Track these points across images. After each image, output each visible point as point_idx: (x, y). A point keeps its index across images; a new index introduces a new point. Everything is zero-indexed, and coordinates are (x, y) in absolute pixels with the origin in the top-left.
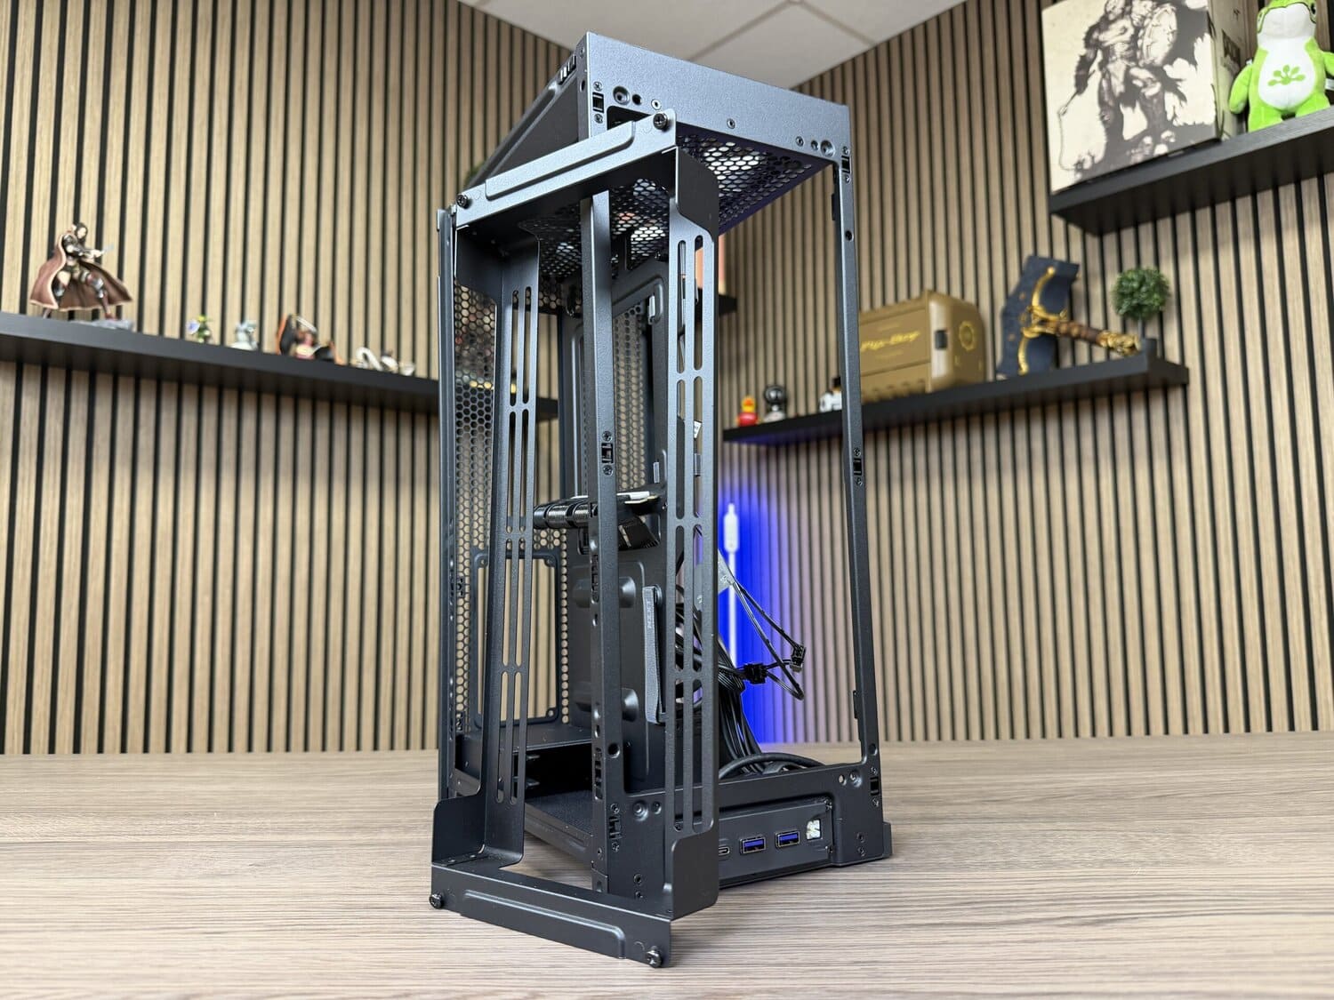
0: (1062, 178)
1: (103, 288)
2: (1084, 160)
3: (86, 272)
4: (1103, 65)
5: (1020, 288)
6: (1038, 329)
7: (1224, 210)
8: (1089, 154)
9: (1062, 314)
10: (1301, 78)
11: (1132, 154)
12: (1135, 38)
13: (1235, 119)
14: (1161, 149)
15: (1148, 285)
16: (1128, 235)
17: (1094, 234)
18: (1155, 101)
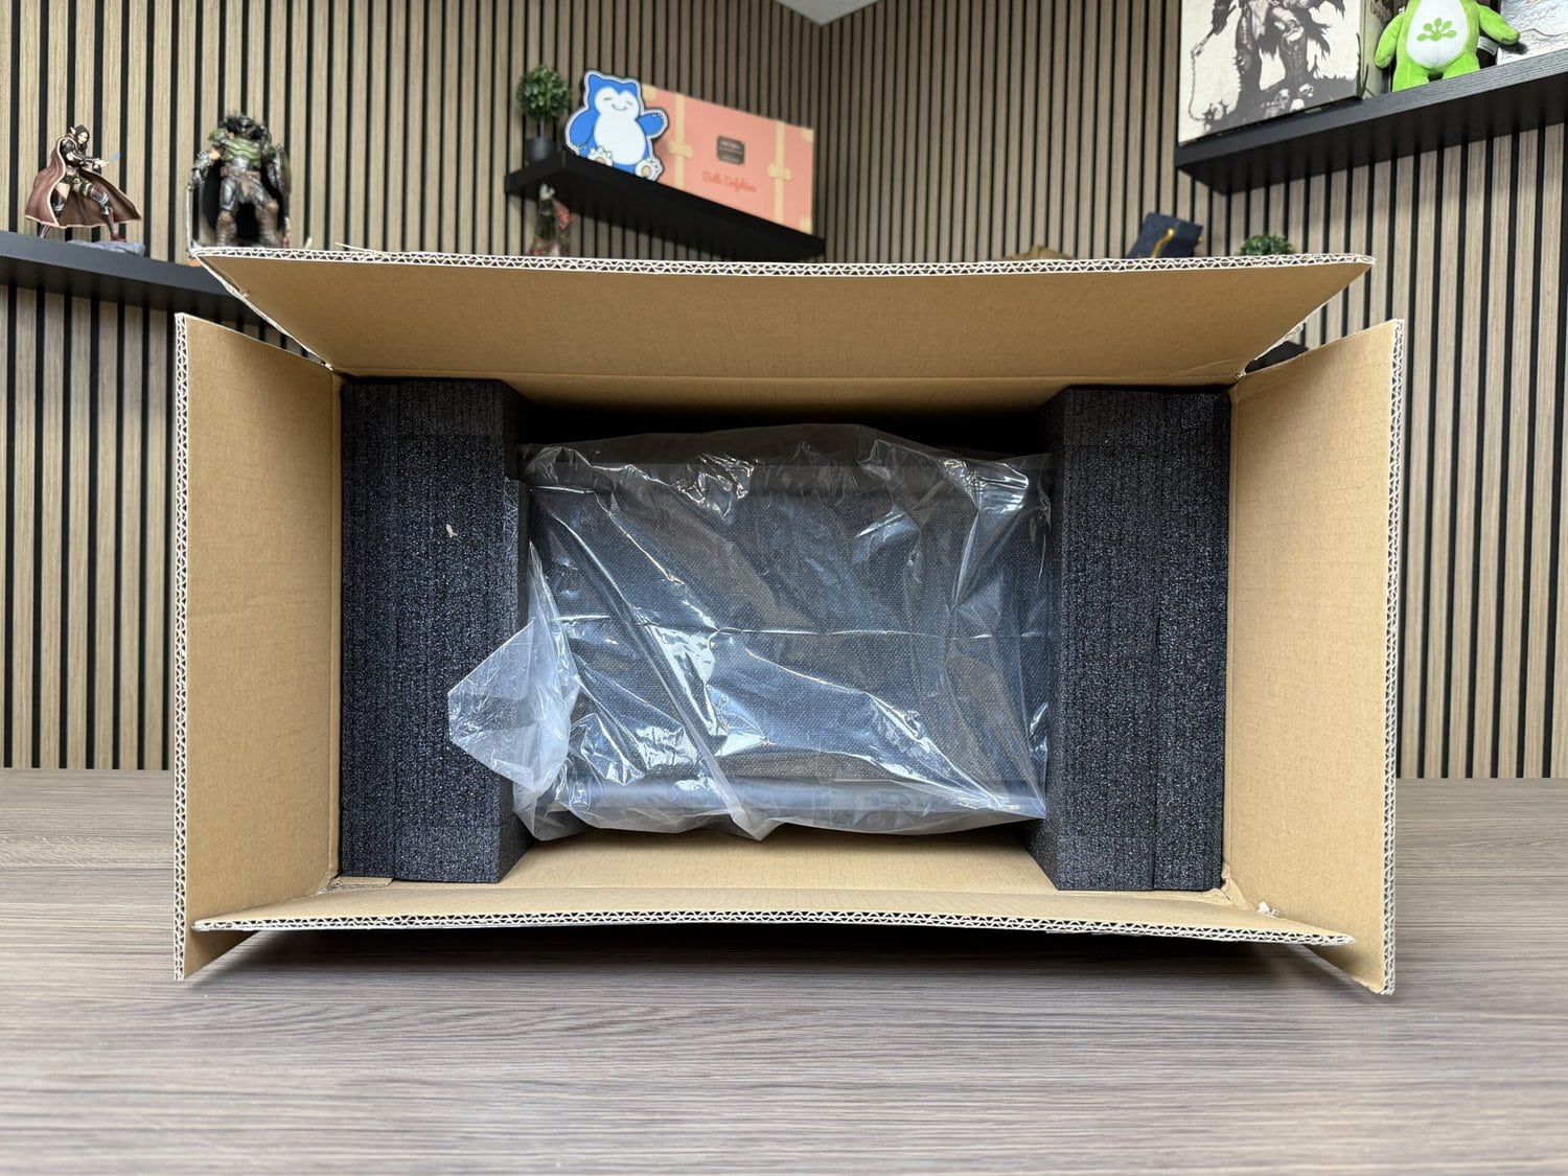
0: (1191, 129)
1: (108, 204)
2: (1216, 110)
3: (88, 185)
4: (1244, 2)
5: (1136, 249)
7: (1361, 174)
8: (1221, 103)
10: (1452, 34)
13: (1380, 75)
14: (1298, 104)
16: (1258, 196)
17: (1221, 193)
18: (1296, 48)
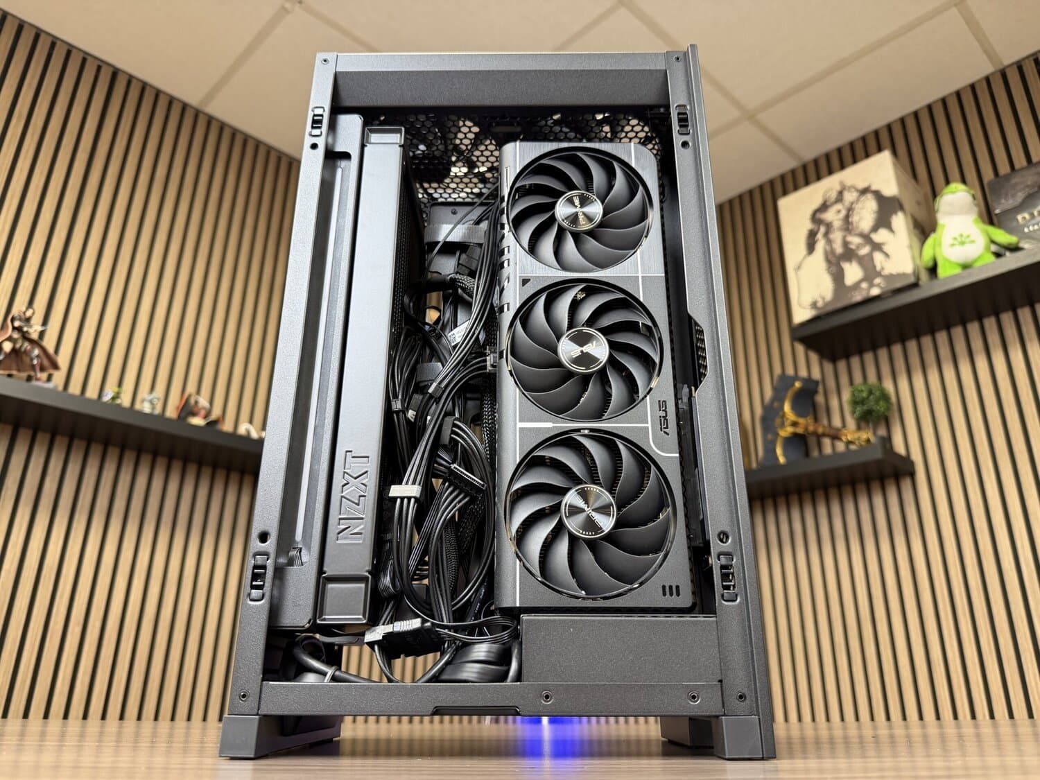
0: (801, 314)
1: (38, 356)
2: (817, 301)
3: (27, 345)
4: (826, 234)
5: (774, 399)
6: (790, 430)
7: (927, 341)
8: (821, 296)
9: (809, 418)
10: (973, 242)
11: (852, 296)
12: (847, 217)
14: (875, 292)
15: (873, 394)
16: (855, 361)
17: (829, 360)
18: (866, 258)
